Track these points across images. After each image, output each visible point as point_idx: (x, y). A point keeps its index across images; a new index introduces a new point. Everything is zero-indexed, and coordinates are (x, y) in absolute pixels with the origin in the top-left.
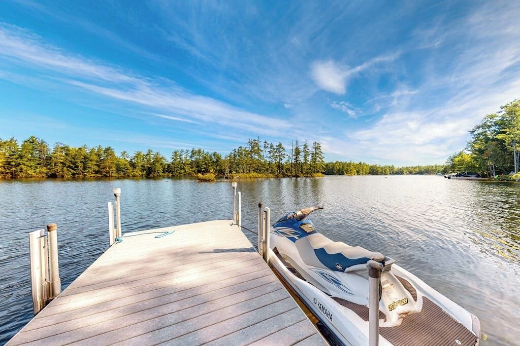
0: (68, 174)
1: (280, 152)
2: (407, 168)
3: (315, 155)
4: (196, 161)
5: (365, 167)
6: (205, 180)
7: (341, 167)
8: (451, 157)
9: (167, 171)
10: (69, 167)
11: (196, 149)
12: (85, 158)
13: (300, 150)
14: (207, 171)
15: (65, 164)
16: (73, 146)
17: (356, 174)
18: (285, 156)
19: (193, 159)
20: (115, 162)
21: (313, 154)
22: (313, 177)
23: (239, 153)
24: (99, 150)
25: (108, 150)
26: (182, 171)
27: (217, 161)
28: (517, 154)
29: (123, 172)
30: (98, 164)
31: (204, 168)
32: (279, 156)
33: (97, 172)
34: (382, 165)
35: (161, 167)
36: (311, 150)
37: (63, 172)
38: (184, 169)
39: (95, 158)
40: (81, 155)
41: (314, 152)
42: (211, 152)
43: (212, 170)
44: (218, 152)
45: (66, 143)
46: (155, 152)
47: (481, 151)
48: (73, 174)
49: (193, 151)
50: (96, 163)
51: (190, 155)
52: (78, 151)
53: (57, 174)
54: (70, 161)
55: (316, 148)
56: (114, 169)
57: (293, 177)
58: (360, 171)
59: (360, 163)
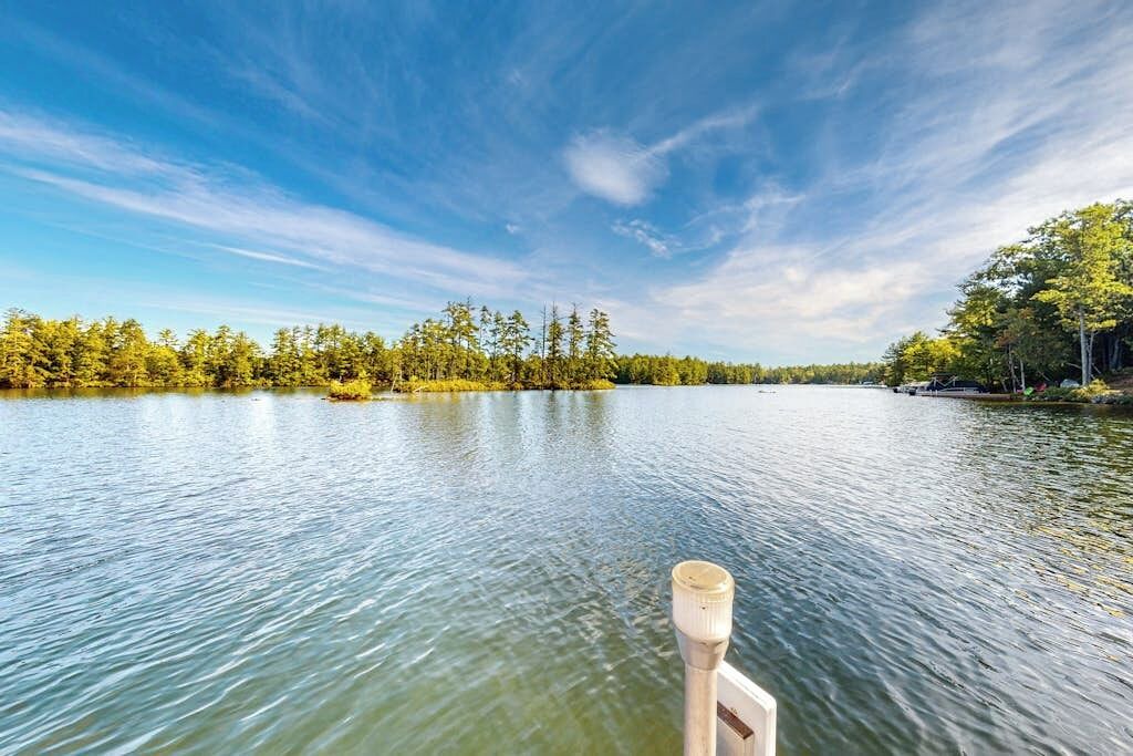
0: (37, 380)
1: (517, 332)
2: (788, 369)
3: (594, 339)
4: (327, 353)
5: (698, 367)
6: (347, 398)
7: (646, 367)
8: (893, 345)
9: (262, 375)
10: (39, 364)
11: (329, 326)
12: (77, 344)
13: (562, 327)
14: (351, 375)
15: (30, 358)
16: (51, 316)
17: (679, 381)
18: (529, 341)
19: (322, 349)
20: (146, 354)
21: (590, 336)
22: (590, 389)
23: (425, 333)
24: (110, 326)
25: (129, 327)
26: (297, 375)
27: (375, 352)
28: (1088, 336)
29: (162, 377)
30: (107, 357)
31: (346, 368)
32: (516, 340)
33: (104, 376)
34: (736, 364)
35: (248, 365)
36: (587, 328)
37: (25, 375)
38: (300, 369)
39: (100, 344)
40: (68, 337)
41: (593, 333)
42: (361, 333)
43: (364, 372)
44: (377, 334)
45: (32, 310)
46: (235, 331)
47: (989, 332)
48: (49, 381)
49: (321, 330)
50: (101, 356)
51: (314, 338)
52: (59, 329)
53: (12, 380)
54: (41, 351)
55: (597, 324)
56: (143, 370)
57: (547, 388)
58: (687, 375)
59: (687, 359)
